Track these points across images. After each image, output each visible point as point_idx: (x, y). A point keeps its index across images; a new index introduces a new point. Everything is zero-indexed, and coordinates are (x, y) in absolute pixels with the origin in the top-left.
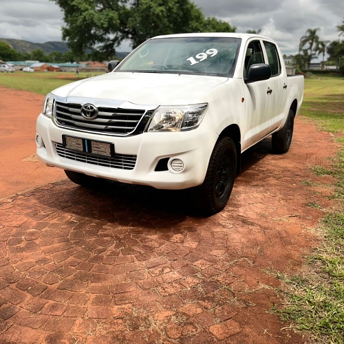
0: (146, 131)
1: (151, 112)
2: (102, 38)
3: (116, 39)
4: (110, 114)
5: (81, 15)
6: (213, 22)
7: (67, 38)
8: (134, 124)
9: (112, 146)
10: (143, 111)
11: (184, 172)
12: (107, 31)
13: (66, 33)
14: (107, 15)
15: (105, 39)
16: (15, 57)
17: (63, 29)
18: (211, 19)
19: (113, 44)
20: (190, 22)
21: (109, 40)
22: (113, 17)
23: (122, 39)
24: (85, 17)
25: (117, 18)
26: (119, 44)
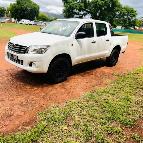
0: (27, 53)
3: (84, 14)
4: (18, 47)
5: (69, 4)
6: (126, 8)
7: (64, 13)
9: (17, 57)
10: (26, 47)
11: (37, 67)
12: (80, 11)
13: (64, 11)
14: (80, 4)
15: (79, 14)
16: (47, 20)
17: (63, 9)
18: (126, 6)
19: (83, 16)
20: (115, 8)
21: (81, 14)
22: (81, 5)
23: (86, 14)
24: (70, 6)
25: (83, 6)
26: (85, 16)
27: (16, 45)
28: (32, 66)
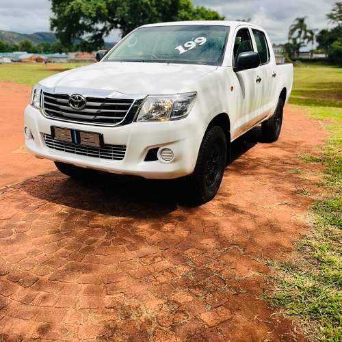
0: (135, 121)
1: (140, 102)
2: (91, 28)
3: (104, 29)
4: (99, 104)
5: (69, 4)
6: (202, 11)
7: (55, 28)
8: (123, 114)
9: (101, 136)
10: (132, 101)
11: (174, 161)
12: (95, 20)
13: (54, 23)
14: (95, 4)
15: (94, 29)
16: (3, 48)
17: (51, 19)
18: (200, 8)
19: (102, 34)
20: (179, 11)
21: (97, 30)
22: (101, 6)
23: (110, 29)
24: (72, 7)
25: (105, 7)
26: (108, 33)
27: (89, 99)
28: (156, 159)
